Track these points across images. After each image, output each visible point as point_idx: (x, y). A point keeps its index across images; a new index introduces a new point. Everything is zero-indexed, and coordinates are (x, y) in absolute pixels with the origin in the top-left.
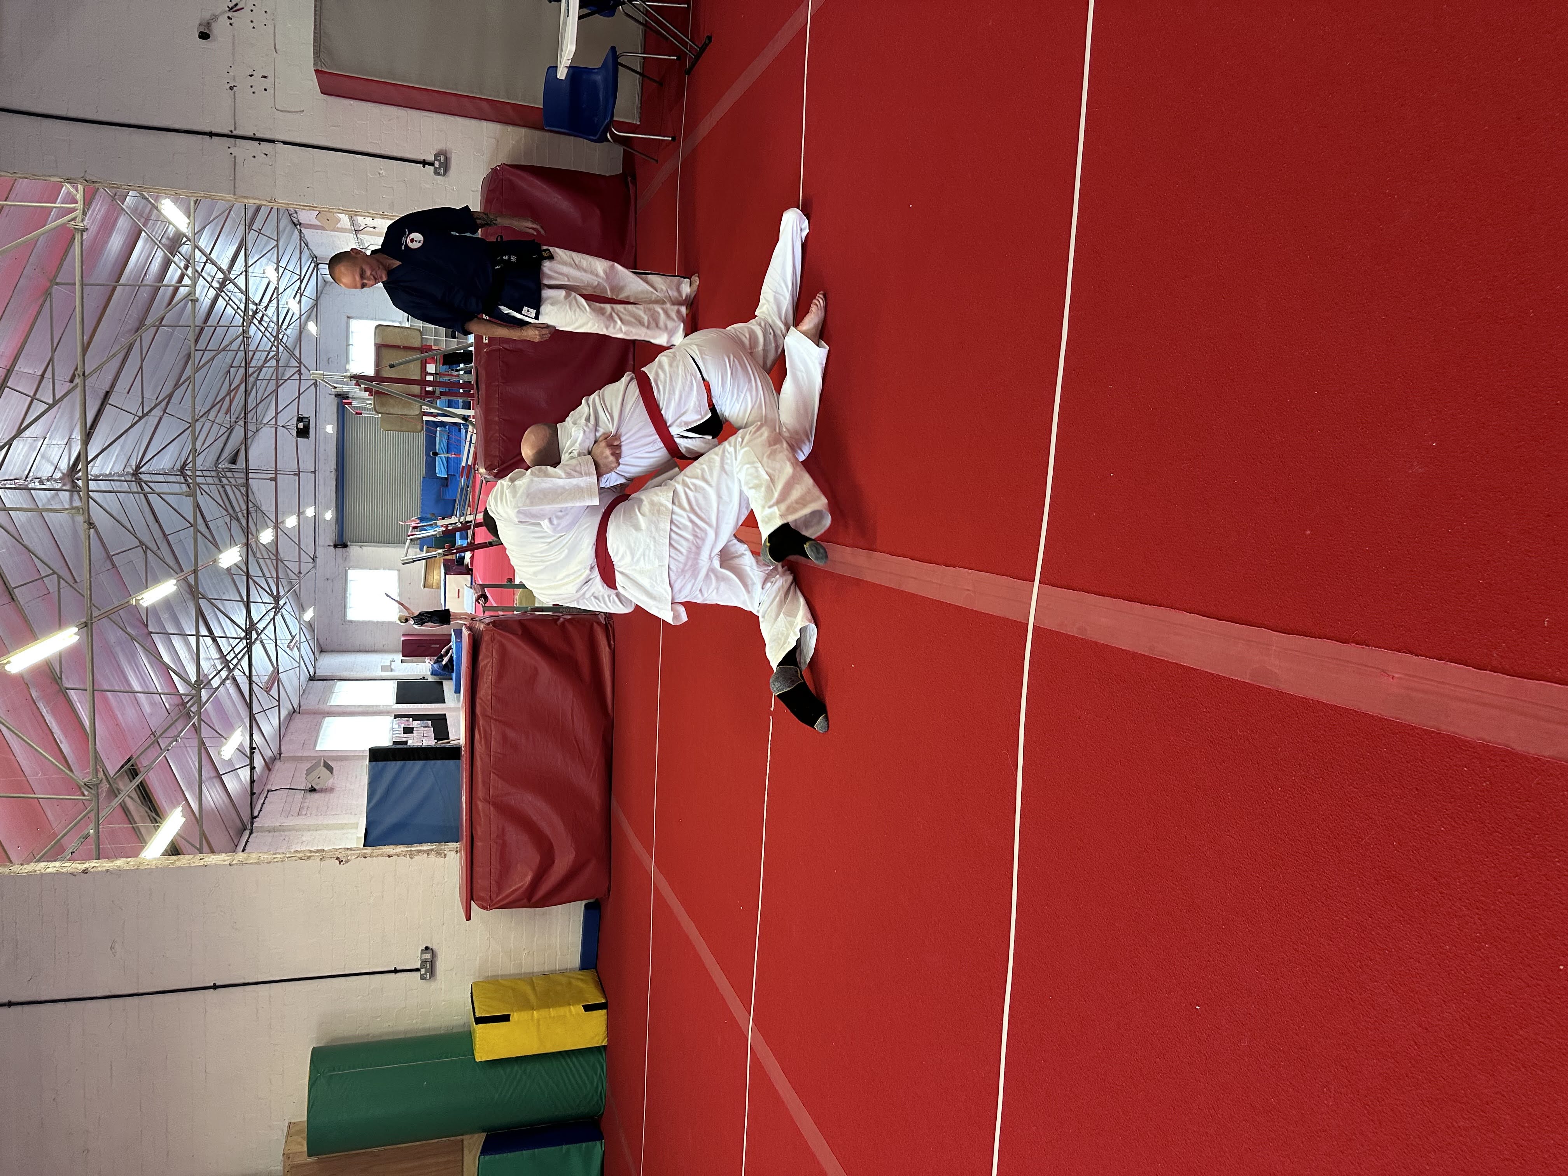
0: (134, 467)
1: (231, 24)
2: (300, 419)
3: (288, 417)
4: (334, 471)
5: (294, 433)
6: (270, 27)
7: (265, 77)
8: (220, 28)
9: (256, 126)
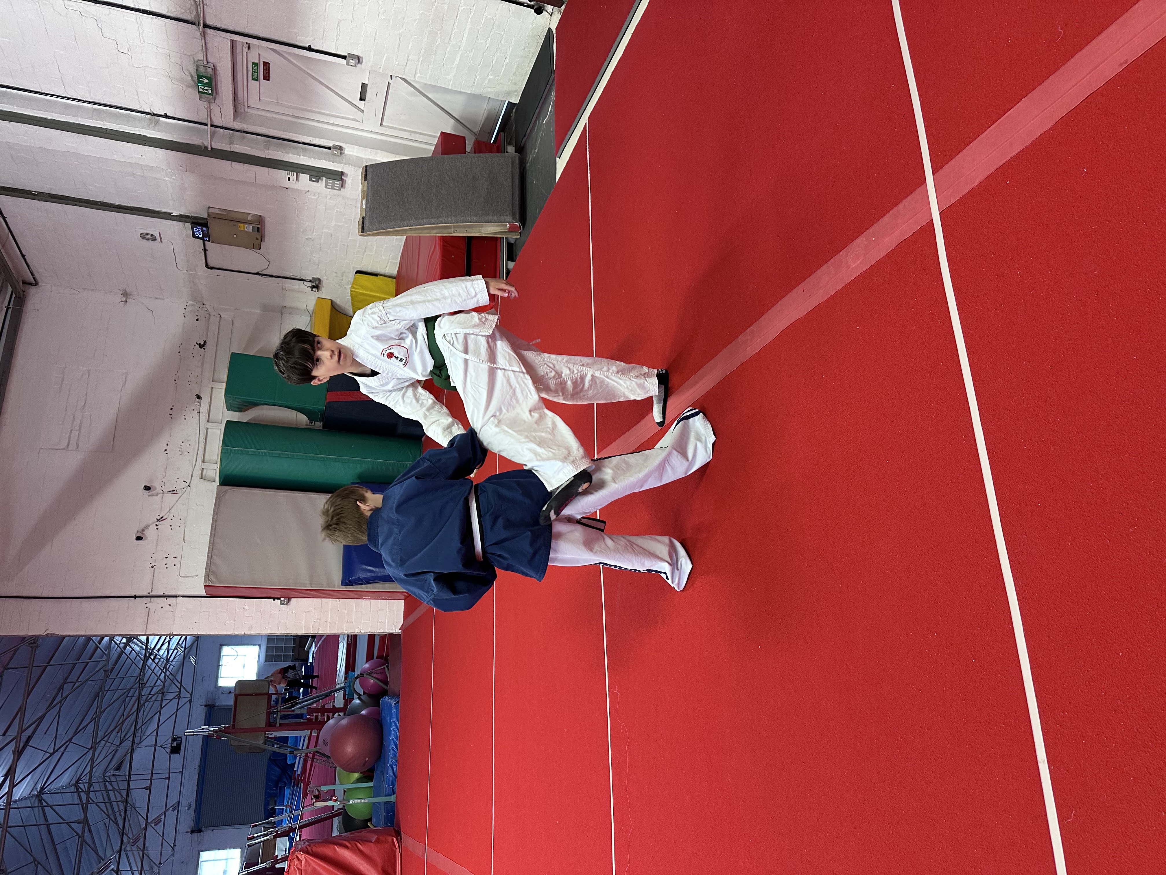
0: (39, 790)
1: (157, 529)
2: (174, 740)
3: (165, 737)
4: (197, 767)
5: (168, 750)
6: (182, 528)
7: (175, 558)
8: (151, 534)
9: (166, 588)
